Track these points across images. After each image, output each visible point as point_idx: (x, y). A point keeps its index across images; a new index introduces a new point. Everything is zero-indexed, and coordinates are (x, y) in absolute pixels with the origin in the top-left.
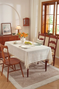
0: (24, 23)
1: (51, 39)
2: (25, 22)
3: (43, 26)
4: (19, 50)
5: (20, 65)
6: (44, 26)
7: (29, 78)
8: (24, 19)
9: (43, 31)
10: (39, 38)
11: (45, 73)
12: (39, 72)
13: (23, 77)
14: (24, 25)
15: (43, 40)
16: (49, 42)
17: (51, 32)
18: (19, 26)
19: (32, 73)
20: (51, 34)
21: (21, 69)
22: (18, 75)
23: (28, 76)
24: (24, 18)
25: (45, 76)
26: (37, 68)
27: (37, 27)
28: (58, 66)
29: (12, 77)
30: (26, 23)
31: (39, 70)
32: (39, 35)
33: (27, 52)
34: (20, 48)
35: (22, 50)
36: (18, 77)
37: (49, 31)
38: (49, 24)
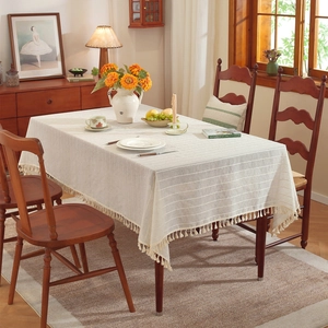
0: (132, 13)
1: (289, 100)
2: (136, 7)
3: (242, 28)
5: (113, 243)
6: (244, 24)
7: (165, 318)
9: (242, 56)
10: (216, 94)
12: (220, 282)
14: (133, 24)
16: (277, 116)
17: (286, 61)
18: (108, 30)
19: (185, 287)
20: (285, 70)
21: (119, 267)
22: (104, 299)
26: (211, 261)
27: (209, 34)
29: (69, 313)
30: (144, 13)
31: (219, 270)
32: (219, 76)
36: (105, 309)
37: (272, 55)
38: (276, 15)
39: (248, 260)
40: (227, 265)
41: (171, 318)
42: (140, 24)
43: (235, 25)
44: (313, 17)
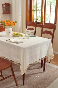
0: (3, 10)
2: (5, 9)
4: (8, 45)
5: (12, 68)
6: (29, 13)
8: (3, 5)
11: (44, 75)
12: (35, 74)
13: (17, 85)
15: (34, 31)
21: (14, 75)
23: (23, 84)
24: (4, 3)
25: (46, 80)
26: (31, 68)
27: (21, 15)
28: (55, 63)
33: (24, 49)
34: (8, 42)
35: (14, 46)
38: (36, 11)
39: (39, 67)
40: (35, 69)
41: (27, 86)
42: (5, 13)
43: (27, 13)
44: (45, 11)
